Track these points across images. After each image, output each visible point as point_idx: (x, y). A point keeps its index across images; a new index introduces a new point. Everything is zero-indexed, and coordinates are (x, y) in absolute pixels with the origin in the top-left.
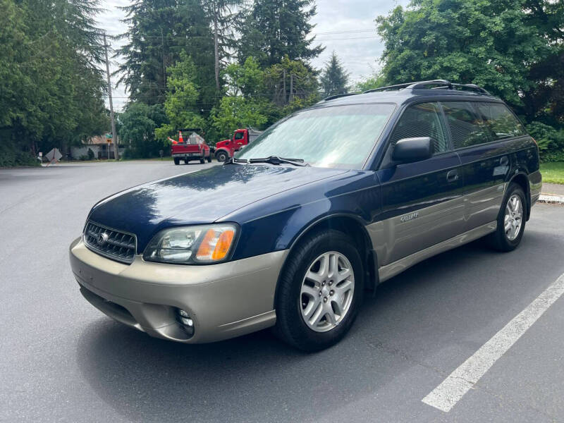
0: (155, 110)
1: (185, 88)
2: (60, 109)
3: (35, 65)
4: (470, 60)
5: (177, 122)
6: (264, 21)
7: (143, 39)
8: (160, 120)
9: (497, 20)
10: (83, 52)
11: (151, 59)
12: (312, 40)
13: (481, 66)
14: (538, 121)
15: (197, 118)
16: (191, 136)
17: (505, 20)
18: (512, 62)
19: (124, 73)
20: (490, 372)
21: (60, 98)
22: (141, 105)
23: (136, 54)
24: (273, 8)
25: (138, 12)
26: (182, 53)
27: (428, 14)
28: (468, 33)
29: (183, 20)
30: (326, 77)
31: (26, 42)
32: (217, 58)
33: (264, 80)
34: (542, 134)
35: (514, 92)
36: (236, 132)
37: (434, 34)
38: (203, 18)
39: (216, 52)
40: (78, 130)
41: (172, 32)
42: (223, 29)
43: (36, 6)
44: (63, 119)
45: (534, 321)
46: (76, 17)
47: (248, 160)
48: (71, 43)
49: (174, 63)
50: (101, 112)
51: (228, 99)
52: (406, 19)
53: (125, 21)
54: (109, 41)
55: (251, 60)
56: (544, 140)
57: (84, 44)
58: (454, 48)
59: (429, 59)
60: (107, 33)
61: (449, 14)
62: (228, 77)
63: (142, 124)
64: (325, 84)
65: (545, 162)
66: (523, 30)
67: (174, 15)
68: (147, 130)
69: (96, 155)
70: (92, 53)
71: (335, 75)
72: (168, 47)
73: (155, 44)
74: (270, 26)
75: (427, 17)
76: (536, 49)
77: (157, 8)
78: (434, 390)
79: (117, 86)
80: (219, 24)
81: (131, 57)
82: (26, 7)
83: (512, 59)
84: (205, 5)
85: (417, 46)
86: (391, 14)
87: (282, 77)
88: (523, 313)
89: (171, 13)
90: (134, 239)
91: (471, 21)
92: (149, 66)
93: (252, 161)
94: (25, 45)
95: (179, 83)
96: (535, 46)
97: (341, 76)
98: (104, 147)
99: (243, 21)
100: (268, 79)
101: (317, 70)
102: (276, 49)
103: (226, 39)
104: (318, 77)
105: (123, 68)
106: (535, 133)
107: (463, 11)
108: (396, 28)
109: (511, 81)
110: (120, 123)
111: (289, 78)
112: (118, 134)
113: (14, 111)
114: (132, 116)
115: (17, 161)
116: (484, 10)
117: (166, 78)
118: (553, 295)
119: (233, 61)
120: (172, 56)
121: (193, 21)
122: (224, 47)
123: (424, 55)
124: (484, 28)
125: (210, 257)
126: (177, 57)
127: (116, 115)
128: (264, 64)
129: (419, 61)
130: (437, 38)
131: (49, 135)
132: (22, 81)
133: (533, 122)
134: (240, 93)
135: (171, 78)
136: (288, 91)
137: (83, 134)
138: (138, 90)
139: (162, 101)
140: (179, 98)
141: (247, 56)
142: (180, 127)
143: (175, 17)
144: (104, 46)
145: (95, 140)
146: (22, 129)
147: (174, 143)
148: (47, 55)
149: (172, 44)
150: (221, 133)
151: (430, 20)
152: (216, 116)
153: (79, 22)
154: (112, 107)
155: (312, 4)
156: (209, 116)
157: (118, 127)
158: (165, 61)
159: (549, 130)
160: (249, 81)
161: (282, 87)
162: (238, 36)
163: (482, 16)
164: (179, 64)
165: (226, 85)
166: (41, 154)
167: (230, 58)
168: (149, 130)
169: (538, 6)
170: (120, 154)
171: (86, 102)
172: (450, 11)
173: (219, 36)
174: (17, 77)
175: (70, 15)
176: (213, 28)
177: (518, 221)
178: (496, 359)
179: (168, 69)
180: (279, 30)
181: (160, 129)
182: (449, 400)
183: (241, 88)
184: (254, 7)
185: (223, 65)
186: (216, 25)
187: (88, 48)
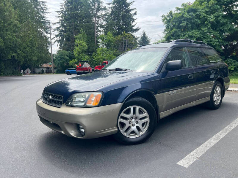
0: (70, 53)
1: (82, 44)
2: (31, 52)
3: (22, 34)
4: (201, 33)
5: (79, 58)
6: (115, 17)
7: (65, 24)
8: (71, 57)
9: (212, 16)
10: (41, 30)
11: (68, 33)
12: (135, 25)
13: (205, 35)
14: (230, 58)
15: (87, 57)
16: (84, 64)
17: (215, 17)
18: (218, 34)
19: (57, 38)
20: (205, 153)
21: (31, 48)
22: (64, 51)
23: (62, 31)
24: (119, 12)
25: (64, 13)
26: (81, 30)
27: (183, 14)
28: (200, 22)
29: (82, 17)
30: (141, 40)
31: (18, 25)
32: (95, 32)
33: (115, 41)
34: (232, 64)
35: (219, 46)
36: (103, 63)
37: (186, 22)
38: (90, 16)
39: (95, 30)
40: (38, 61)
41: (77, 22)
42: (98, 20)
43: (22, 11)
44: (32, 56)
45: (224, 135)
46: (38, 16)
47: (108, 70)
48: (36, 26)
49: (78, 34)
50: (47, 53)
51: (100, 49)
52: (174, 16)
53: (58, 17)
54: (51, 25)
55: (110, 33)
56: (232, 66)
57: (41, 26)
58: (194, 28)
59: (183, 32)
60: (51, 22)
61: (192, 14)
62: (100, 40)
63: (64, 59)
64: (140, 43)
65: (233, 75)
66: (223, 21)
67: (78, 15)
68: (66, 61)
69: (45, 71)
70: (44, 30)
71: (144, 39)
72: (75, 27)
73: (70, 26)
74: (118, 19)
75: (183, 15)
76: (228, 28)
77: (71, 12)
78: (182, 160)
79: (54, 44)
80: (97, 18)
81: (60, 31)
82: (18, 11)
83: (218, 33)
84: (91, 10)
85: (179, 27)
86: (168, 14)
87: (122, 40)
88: (220, 132)
89: (77, 14)
90: (62, 97)
91: (201, 17)
92: (67, 35)
93: (109, 70)
94: (18, 26)
95: (80, 42)
96: (228, 27)
97: (147, 40)
98: (48, 68)
99: (107, 17)
100: (117, 41)
101: (137, 37)
102: (120, 28)
103: (99, 24)
104: (137, 40)
105: (57, 36)
106: (229, 63)
107: (198, 13)
108: (170, 20)
109: (218, 42)
110: (55, 58)
111: (125, 41)
112: (54, 63)
113: (12, 53)
114: (60, 56)
115: (12, 73)
116: (207, 13)
117: (74, 40)
118: (233, 126)
119: (102, 33)
120: (77, 31)
121: (86, 17)
122: (98, 28)
123: (181, 31)
124: (206, 20)
125: (92, 105)
126: (79, 32)
127: (53, 55)
128: (115, 35)
129: (179, 33)
130: (187, 24)
131: (26, 63)
132: (16, 41)
133: (228, 59)
134: (105, 47)
135: (76, 40)
136: (125, 46)
137: (40, 63)
138: (63, 45)
139: (73, 50)
140: (80, 48)
141: (108, 31)
142: (80, 60)
143: (79, 16)
144: (49, 27)
145: (45, 65)
146: (15, 60)
147: (77, 67)
148: (26, 30)
149: (77, 26)
150: (97, 63)
151: (184, 16)
152: (95, 56)
153: (39, 17)
154: (52, 52)
155: (135, 10)
156: (92, 56)
157: (54, 60)
158: (74, 33)
159: (234, 62)
160: (109, 42)
161: (122, 44)
162: (104, 23)
163: (205, 15)
164: (80, 34)
165: (99, 43)
166: (22, 71)
167: (101, 32)
168: (67, 61)
169: (230, 11)
170: (55, 71)
171: (41, 50)
172: (192, 13)
173: (97, 23)
174: (14, 39)
175: (36, 14)
176: (94, 20)
177: (220, 97)
178: (208, 149)
179: (75, 37)
180: (121, 21)
181: (72, 61)
182: (188, 163)
183: (105, 44)
184: (111, 12)
185: (98, 35)
186: (95, 19)
187: (43, 28)
